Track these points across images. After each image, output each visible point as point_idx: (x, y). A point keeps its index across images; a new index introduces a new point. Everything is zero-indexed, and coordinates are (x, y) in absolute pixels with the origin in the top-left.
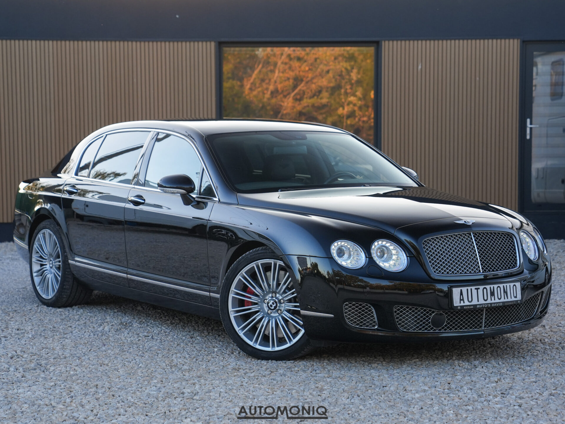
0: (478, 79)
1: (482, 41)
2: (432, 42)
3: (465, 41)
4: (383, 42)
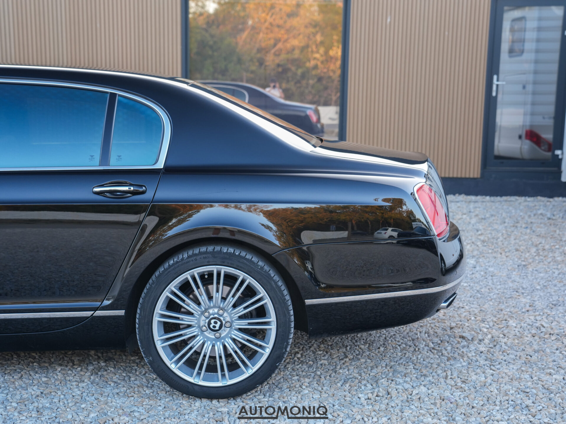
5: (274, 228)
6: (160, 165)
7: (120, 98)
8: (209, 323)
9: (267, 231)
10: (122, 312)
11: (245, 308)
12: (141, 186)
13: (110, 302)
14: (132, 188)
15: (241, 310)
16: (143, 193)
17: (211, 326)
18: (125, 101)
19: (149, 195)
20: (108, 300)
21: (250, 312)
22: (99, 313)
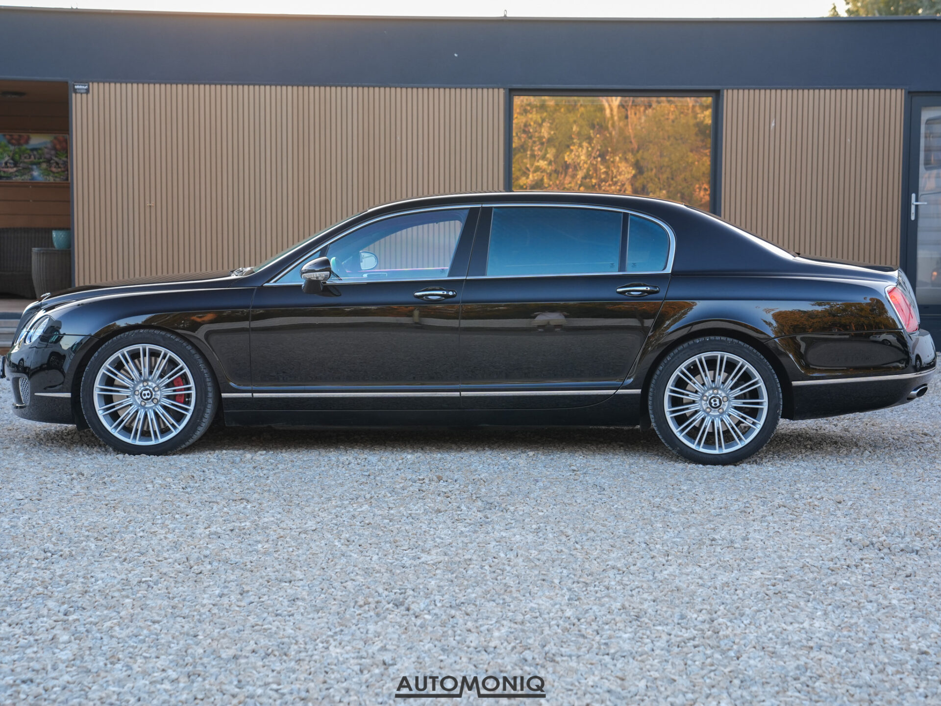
0: (848, 140)
1: (855, 91)
2: (790, 91)
3: (833, 91)
4: (725, 91)
5: (775, 324)
6: (669, 270)
7: (633, 217)
8: (710, 403)
9: (768, 326)
10: (638, 391)
11: (741, 390)
12: (655, 287)
13: (632, 379)
14: (649, 289)
15: (737, 392)
16: (657, 292)
17: (713, 405)
18: (637, 219)
19: (662, 294)
20: (629, 378)
21: (744, 394)
22: (620, 391)
